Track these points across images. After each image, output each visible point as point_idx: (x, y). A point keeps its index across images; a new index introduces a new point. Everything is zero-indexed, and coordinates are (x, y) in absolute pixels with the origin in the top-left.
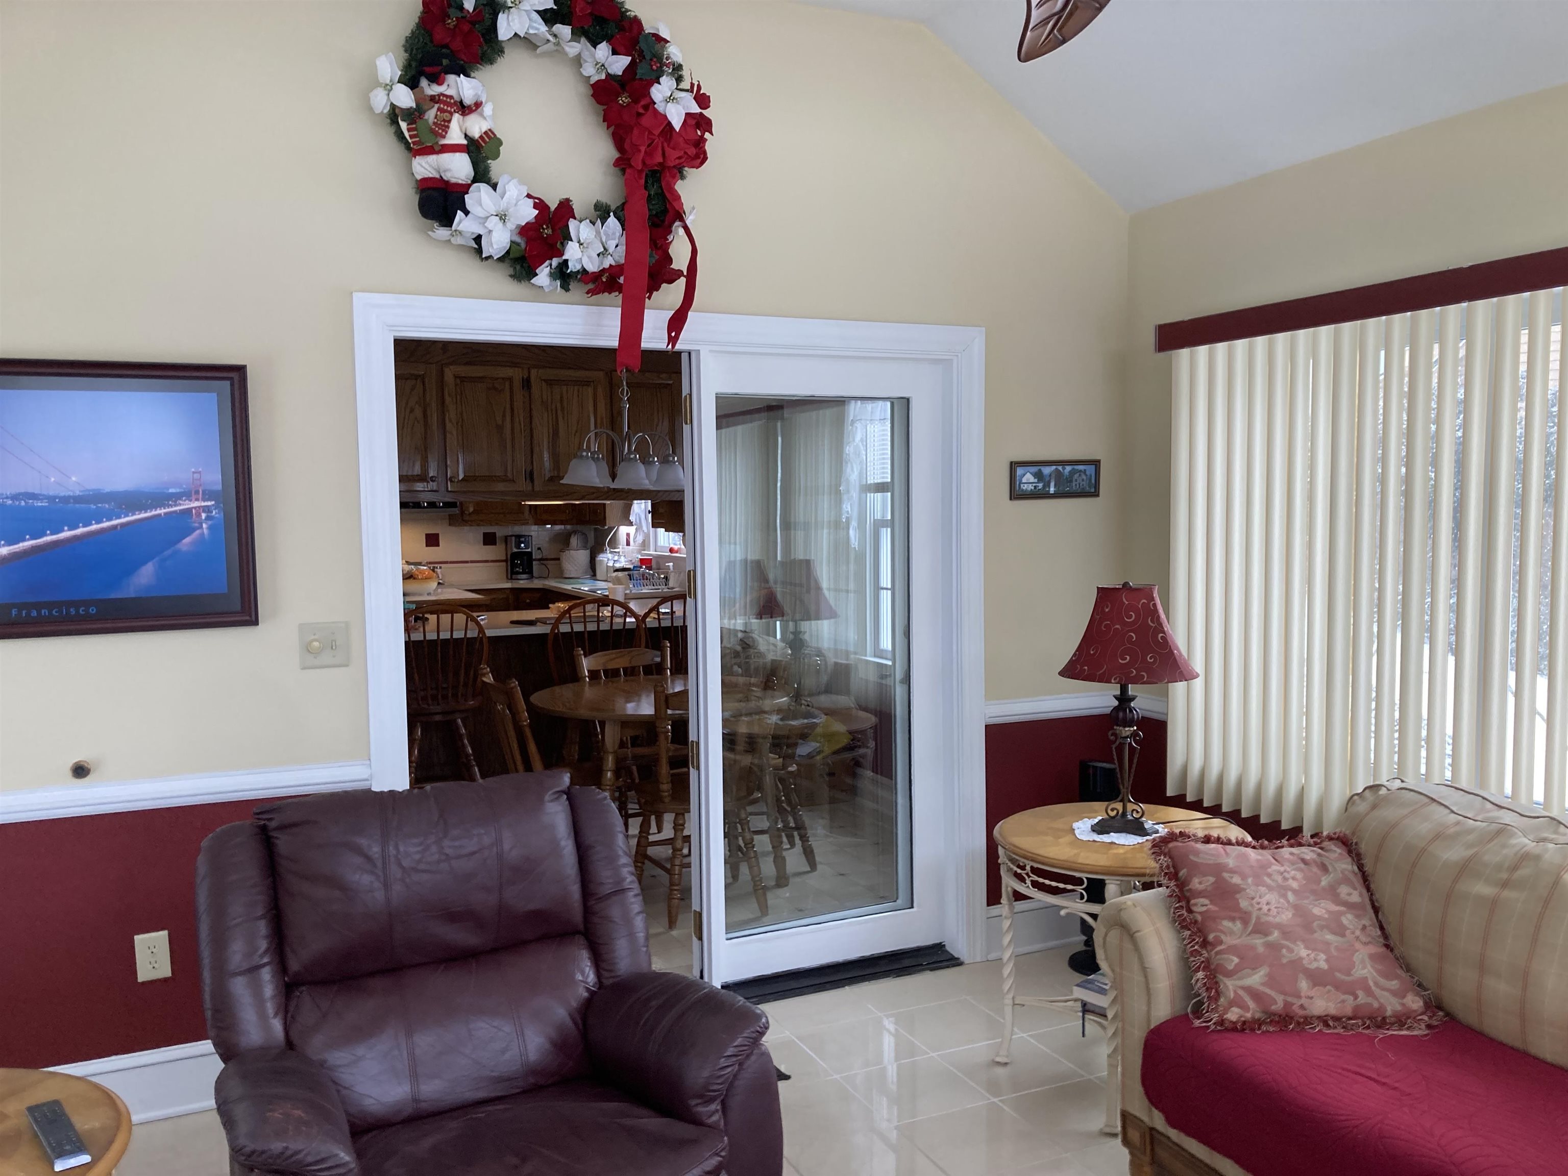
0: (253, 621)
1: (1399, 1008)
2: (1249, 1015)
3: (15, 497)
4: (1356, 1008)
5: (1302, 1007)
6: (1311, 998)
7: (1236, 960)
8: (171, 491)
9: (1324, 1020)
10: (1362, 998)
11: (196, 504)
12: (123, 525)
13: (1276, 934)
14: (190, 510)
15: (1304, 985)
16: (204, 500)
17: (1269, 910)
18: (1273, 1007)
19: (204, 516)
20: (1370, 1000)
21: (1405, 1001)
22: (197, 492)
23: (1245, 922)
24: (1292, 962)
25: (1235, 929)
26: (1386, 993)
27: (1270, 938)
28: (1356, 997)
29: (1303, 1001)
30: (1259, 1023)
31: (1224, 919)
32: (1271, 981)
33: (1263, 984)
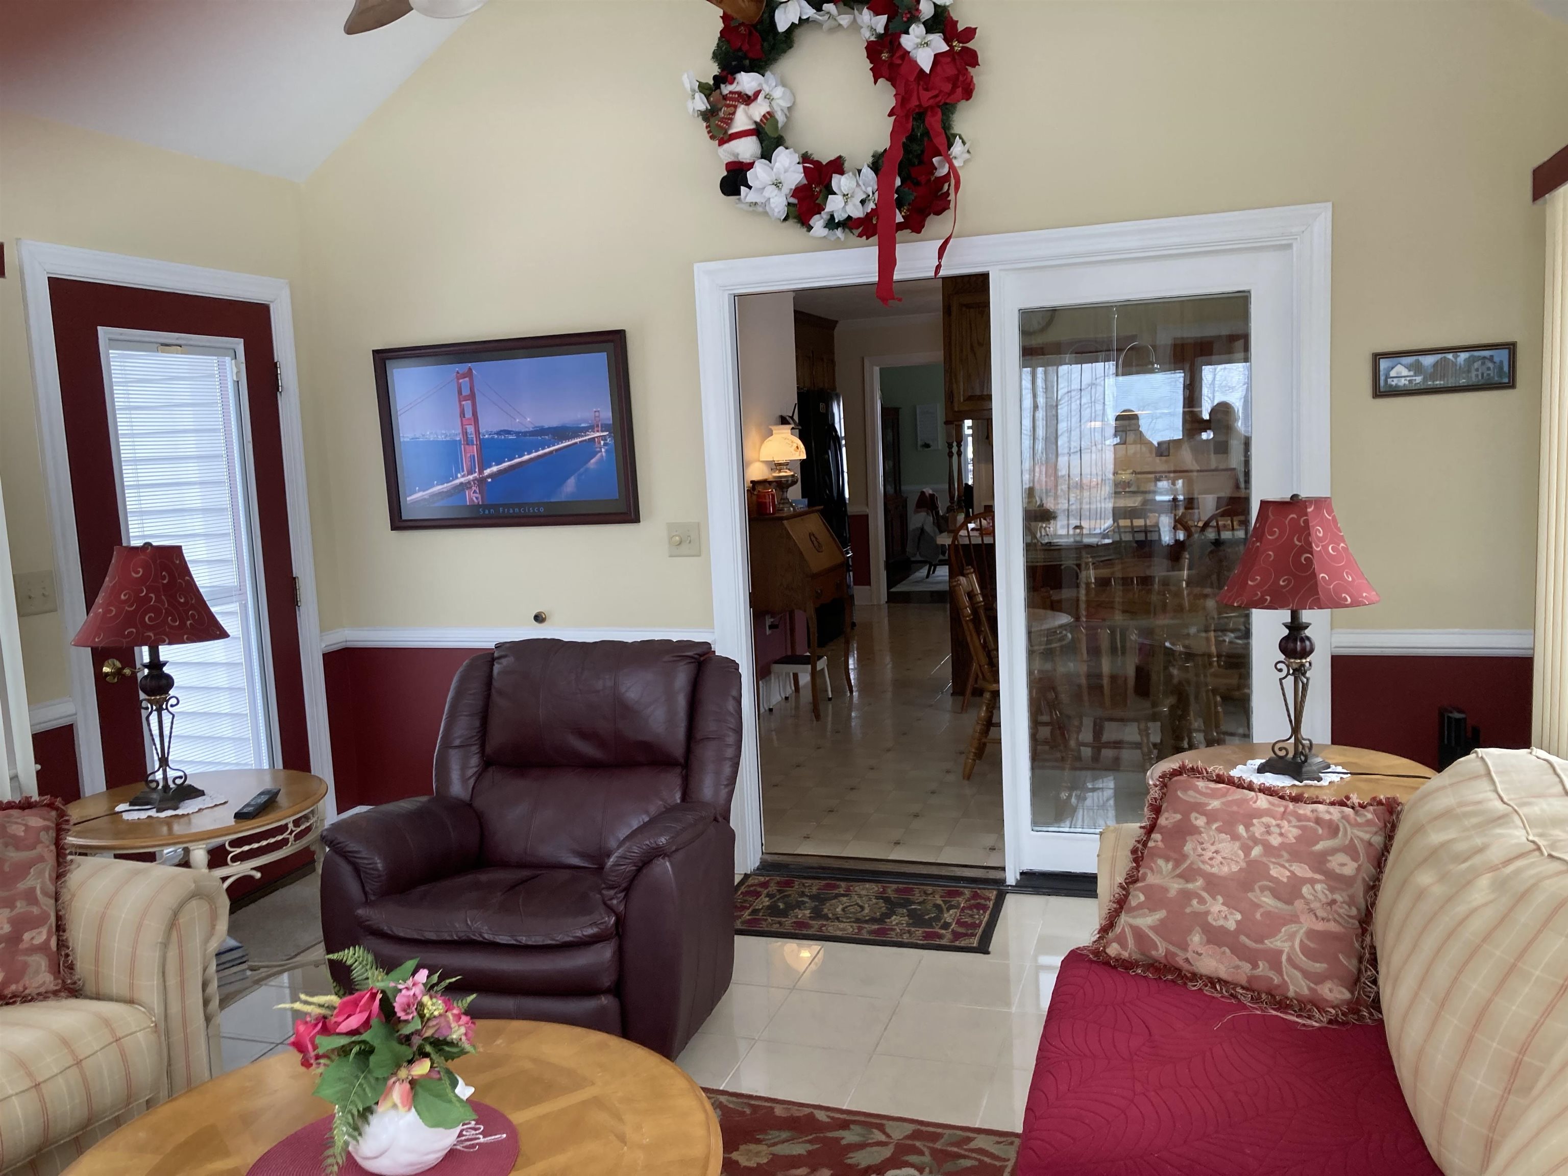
0: (636, 519)
1: (1306, 992)
2: (1125, 955)
3: (499, 433)
4: (1251, 979)
5: (1187, 960)
6: (1200, 955)
7: (1142, 898)
8: (583, 425)
9: (1213, 981)
10: (1263, 969)
11: (598, 434)
12: (557, 450)
13: (1200, 882)
14: (594, 438)
15: (1196, 939)
16: (602, 431)
17: (1211, 859)
18: (1154, 953)
19: (602, 442)
20: (1272, 974)
21: (1319, 988)
22: (598, 426)
23: (1177, 864)
24: (1196, 914)
25: (1164, 869)
26: (1298, 974)
27: (1190, 886)
28: (1255, 966)
29: (1190, 955)
30: (1127, 965)
31: (1160, 857)
32: (1160, 928)
33: (1151, 928)
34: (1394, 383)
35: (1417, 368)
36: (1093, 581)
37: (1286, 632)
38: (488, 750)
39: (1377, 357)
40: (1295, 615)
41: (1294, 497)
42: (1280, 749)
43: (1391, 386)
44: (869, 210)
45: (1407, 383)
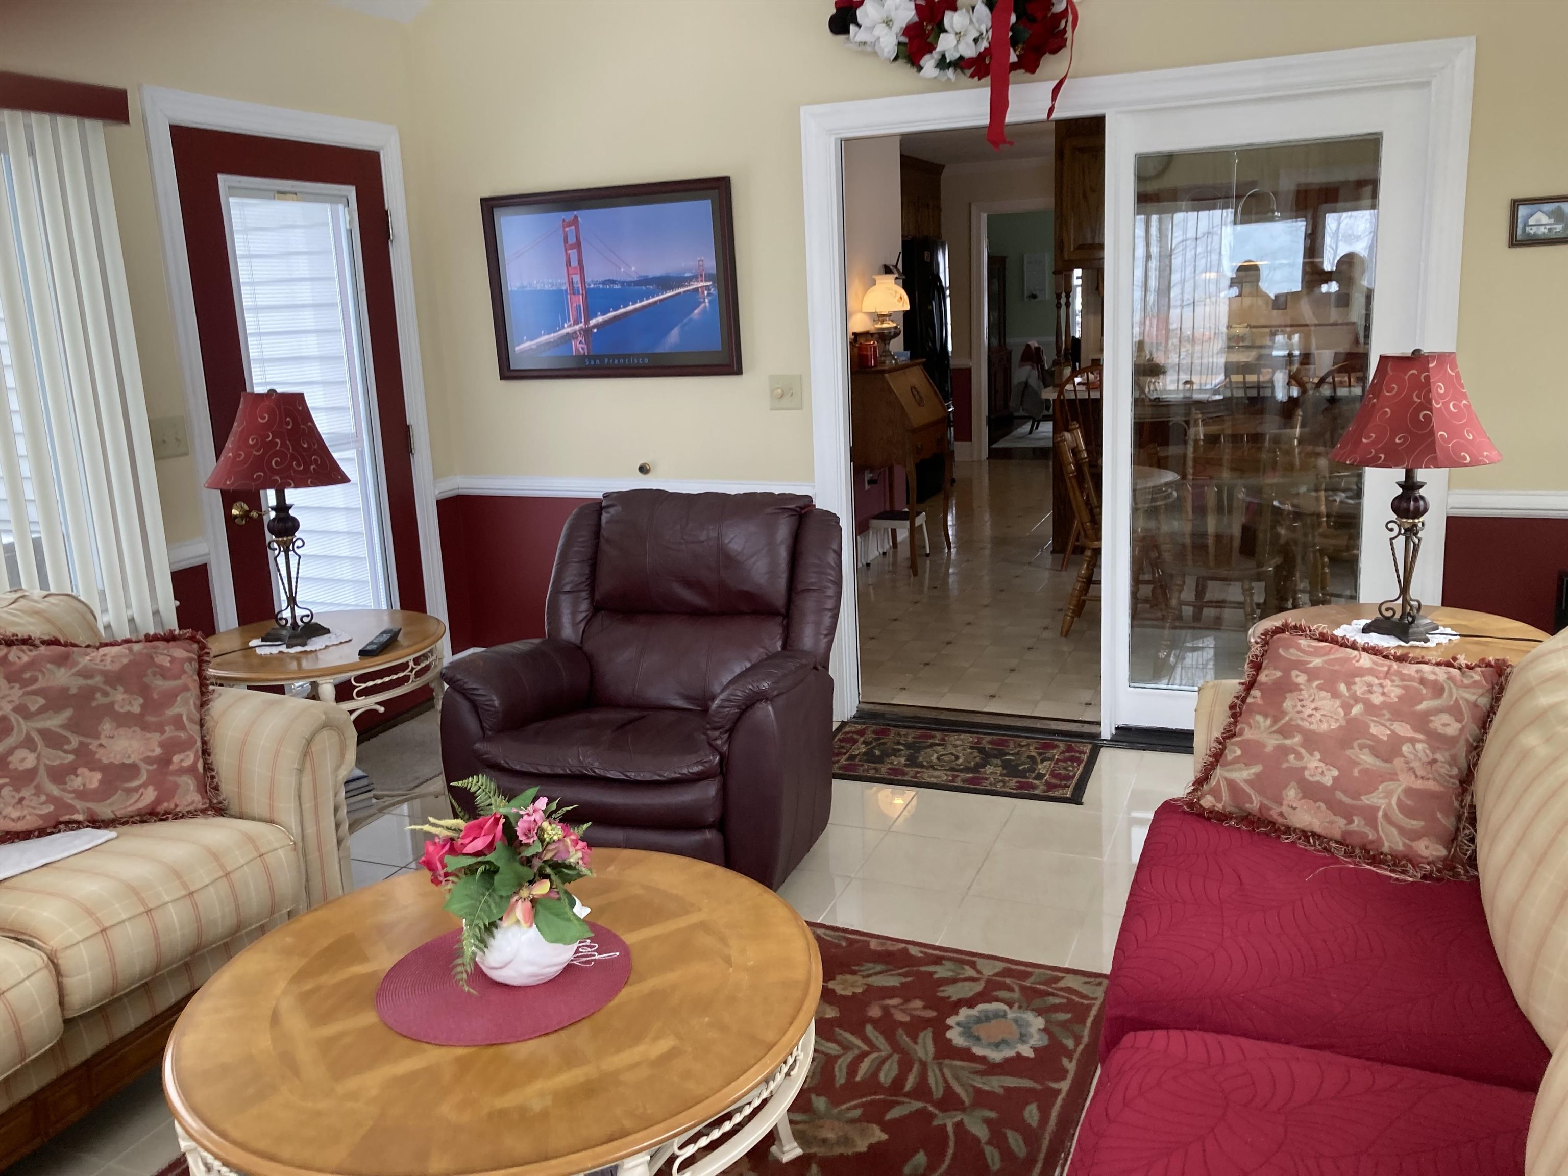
0: (739, 372)
1: (1401, 847)
2: (1219, 807)
3: (604, 283)
4: (1345, 834)
5: (1281, 814)
6: (1294, 809)
7: (1239, 752)
8: (687, 275)
9: (1306, 835)
10: (1358, 824)
11: (702, 284)
12: (661, 301)
13: (1297, 739)
14: (696, 290)
15: (1291, 794)
16: (706, 281)
17: (1310, 716)
18: (1248, 806)
19: (706, 293)
20: (1367, 830)
21: (1414, 844)
22: (701, 275)
23: (1276, 720)
24: (1291, 769)
25: (1262, 724)
26: (1394, 831)
27: (1288, 742)
28: (1351, 822)
29: (1284, 809)
30: (1222, 817)
31: (1260, 713)
32: (1256, 782)
33: (1246, 781)
34: (1532, 232)
35: (1558, 216)
36: (1202, 437)
37: (1400, 491)
38: (597, 596)
39: (1515, 204)
40: (1409, 474)
41: (1416, 352)
42: (1387, 610)
43: (1529, 234)
44: (982, 50)
45: (1546, 231)
